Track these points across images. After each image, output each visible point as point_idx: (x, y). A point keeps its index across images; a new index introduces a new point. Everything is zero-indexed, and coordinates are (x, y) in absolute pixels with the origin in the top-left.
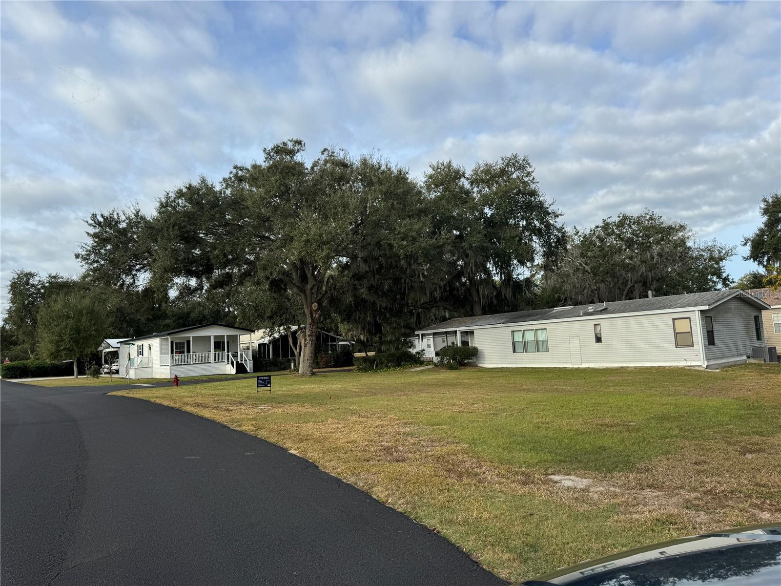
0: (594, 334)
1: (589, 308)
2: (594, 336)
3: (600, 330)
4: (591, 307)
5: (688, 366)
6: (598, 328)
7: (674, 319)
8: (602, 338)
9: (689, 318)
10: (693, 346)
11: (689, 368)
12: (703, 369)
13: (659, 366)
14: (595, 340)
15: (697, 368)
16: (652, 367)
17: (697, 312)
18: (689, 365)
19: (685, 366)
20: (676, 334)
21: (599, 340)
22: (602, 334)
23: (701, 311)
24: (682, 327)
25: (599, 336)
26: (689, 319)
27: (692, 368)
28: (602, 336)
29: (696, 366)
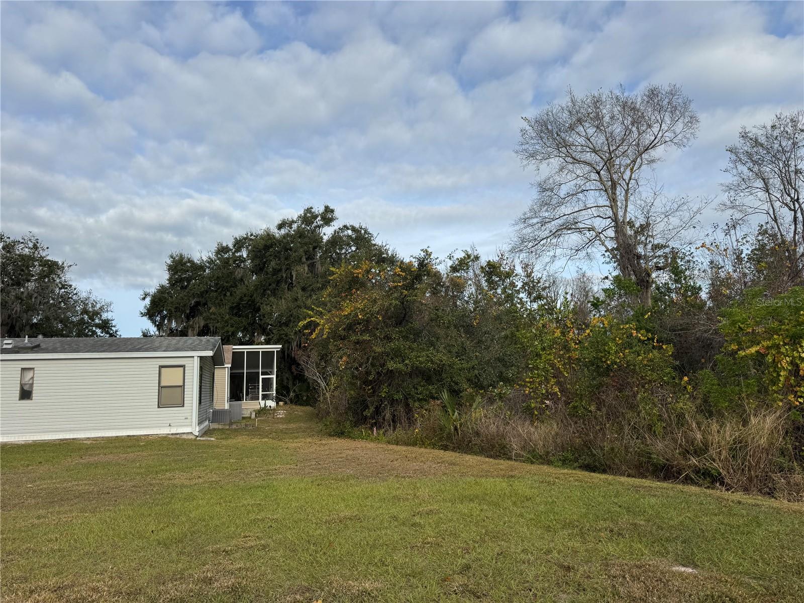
0: (19, 385)
1: (6, 342)
2: (19, 389)
3: (33, 378)
4: (10, 341)
5: (172, 434)
6: (29, 375)
7: (161, 367)
8: (34, 392)
9: (183, 366)
10: (183, 406)
11: (173, 437)
12: (193, 437)
13: (128, 436)
14: (18, 395)
15: (185, 436)
16: (117, 437)
17: (196, 358)
18: (175, 432)
19: (169, 434)
20: (160, 387)
21: (26, 394)
22: (34, 385)
23: (200, 357)
24: (172, 378)
25: (26, 388)
26: (182, 368)
27: (178, 436)
28: (34, 388)
29: (184, 433)
